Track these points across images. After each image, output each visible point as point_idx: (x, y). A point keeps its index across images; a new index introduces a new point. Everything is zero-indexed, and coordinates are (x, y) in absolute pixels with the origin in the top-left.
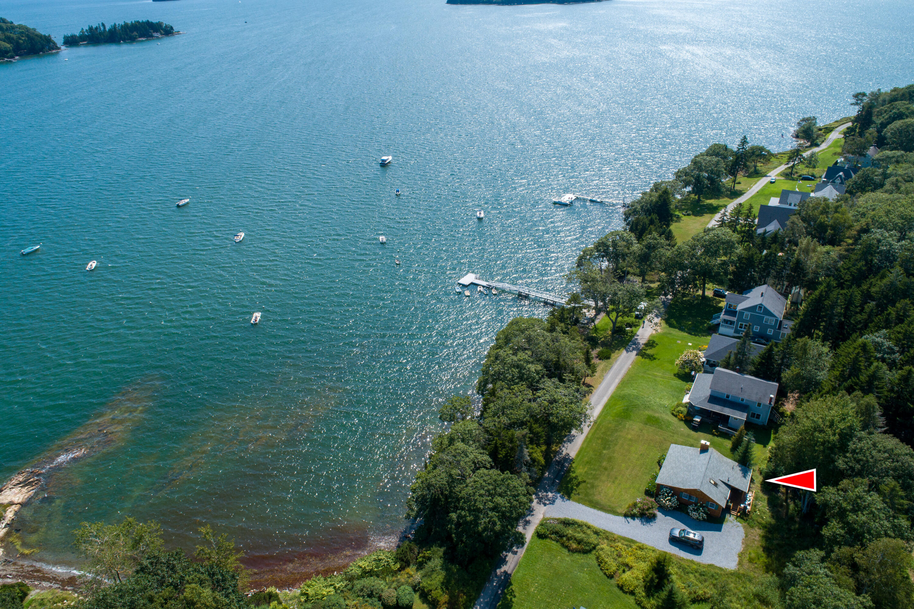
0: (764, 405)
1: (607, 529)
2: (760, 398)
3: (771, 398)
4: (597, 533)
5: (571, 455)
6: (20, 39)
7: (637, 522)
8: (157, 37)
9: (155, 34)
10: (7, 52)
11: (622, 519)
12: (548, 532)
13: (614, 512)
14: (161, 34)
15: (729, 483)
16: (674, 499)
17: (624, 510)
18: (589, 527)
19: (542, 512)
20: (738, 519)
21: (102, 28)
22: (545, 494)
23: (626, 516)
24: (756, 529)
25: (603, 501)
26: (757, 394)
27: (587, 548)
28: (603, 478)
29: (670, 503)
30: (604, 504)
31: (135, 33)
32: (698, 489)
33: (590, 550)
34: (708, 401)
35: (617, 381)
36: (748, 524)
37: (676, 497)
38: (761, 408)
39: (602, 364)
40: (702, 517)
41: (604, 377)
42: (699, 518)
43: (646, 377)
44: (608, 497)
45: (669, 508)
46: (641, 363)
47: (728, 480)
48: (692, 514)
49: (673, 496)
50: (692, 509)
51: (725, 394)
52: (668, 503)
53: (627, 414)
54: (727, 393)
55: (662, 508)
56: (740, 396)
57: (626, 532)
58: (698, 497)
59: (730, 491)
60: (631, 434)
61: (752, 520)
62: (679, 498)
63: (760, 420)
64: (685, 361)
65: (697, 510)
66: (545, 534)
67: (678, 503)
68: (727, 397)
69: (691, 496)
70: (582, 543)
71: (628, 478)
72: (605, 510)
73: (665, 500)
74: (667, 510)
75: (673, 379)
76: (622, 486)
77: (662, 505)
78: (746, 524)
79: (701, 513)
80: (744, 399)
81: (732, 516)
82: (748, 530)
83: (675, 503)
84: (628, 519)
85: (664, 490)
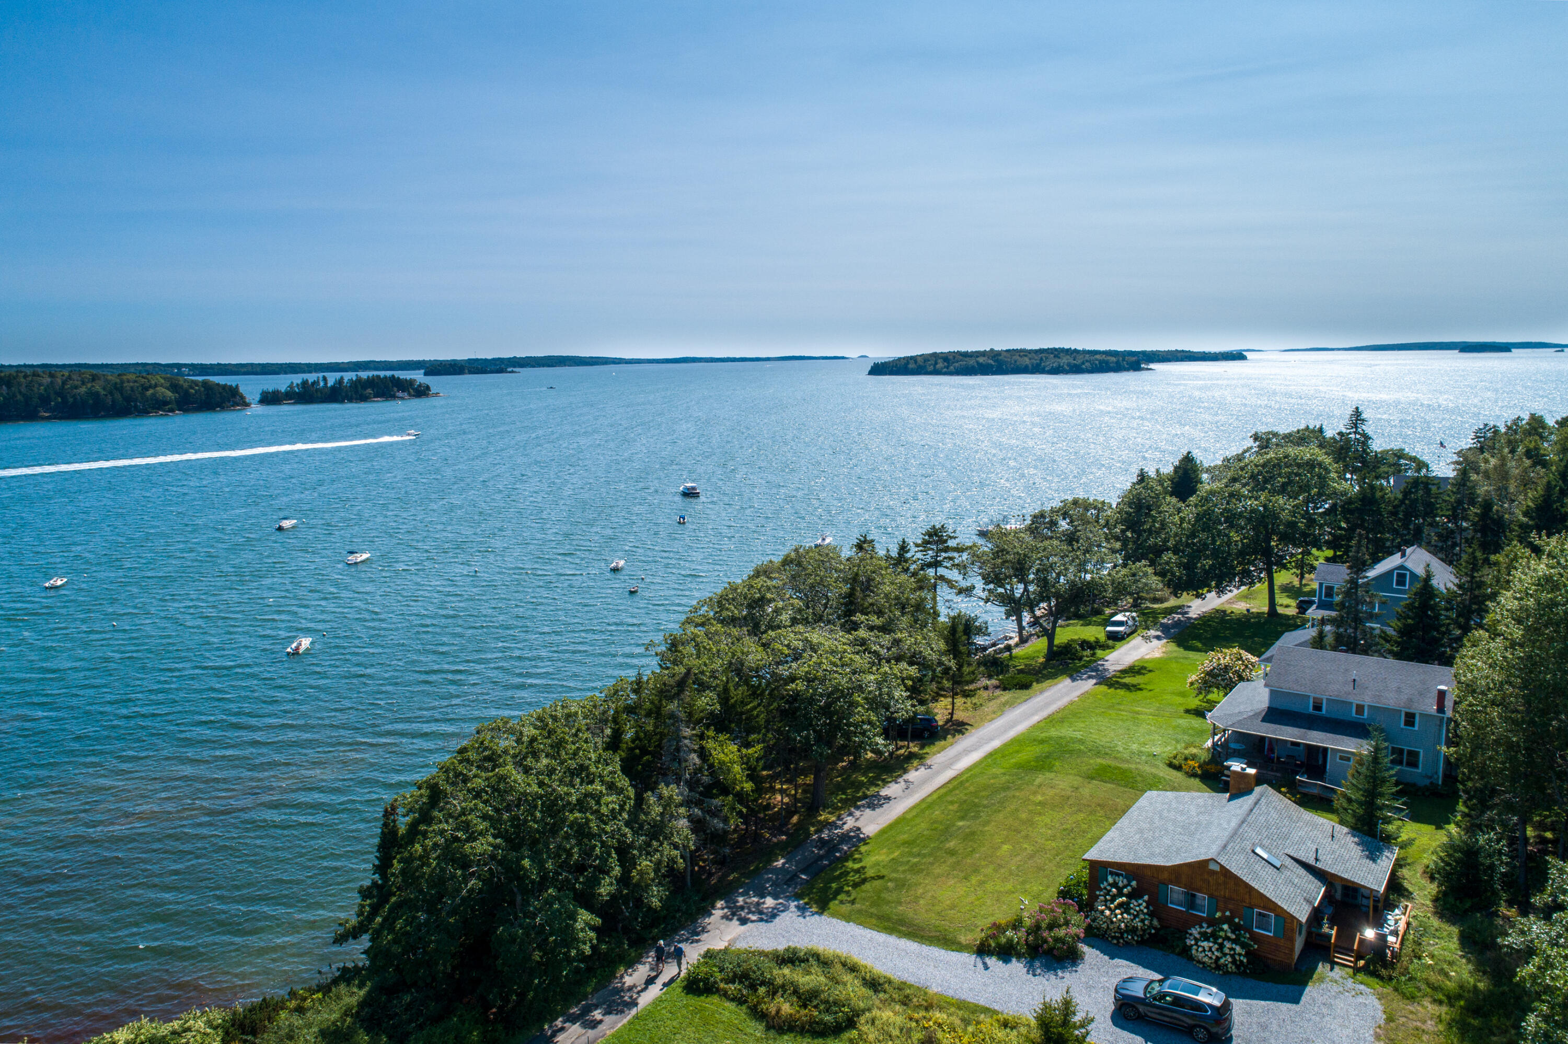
0: (1424, 716)
1: (911, 980)
2: (1410, 700)
3: (1442, 695)
4: (874, 984)
5: (864, 830)
6: (192, 388)
7: (1017, 967)
8: (402, 398)
9: (400, 394)
10: (165, 403)
11: (969, 959)
12: (719, 976)
13: (947, 941)
14: (410, 394)
15: (1319, 865)
16: (1140, 905)
17: (976, 937)
18: (853, 969)
19: (728, 938)
20: (1361, 976)
21: (322, 384)
22: (755, 899)
23: (982, 950)
24: (1426, 1002)
25: (922, 914)
26: (1399, 691)
27: (828, 1018)
28: (937, 870)
29: (1125, 915)
30: (921, 924)
31: (369, 391)
32: (1212, 859)
33: (835, 1027)
34: (1264, 720)
35: (1036, 718)
36: (1396, 990)
37: (1146, 898)
38: (1416, 728)
39: (1007, 696)
40: (1232, 956)
41: (1003, 713)
42: (1222, 961)
43: (1112, 713)
44: (937, 908)
45: (1125, 935)
46: (1105, 695)
47: (1317, 860)
48: (1200, 949)
49: (1135, 895)
50: (1198, 936)
51: (1309, 696)
52: (1119, 916)
53: (1042, 764)
54: (1312, 695)
55: (1103, 936)
56: (1350, 699)
57: (971, 990)
58: (1216, 894)
59: (1323, 889)
60: (1043, 794)
61: (1410, 979)
62: (1157, 909)
63: (1420, 770)
64: (1211, 670)
65: (1214, 936)
66: (706, 980)
67: (1155, 922)
68: (1318, 707)
69: (1194, 896)
70: (815, 1003)
71: (1011, 874)
72: (922, 937)
73: (1110, 909)
74: (1118, 942)
75: (1181, 717)
76: (989, 886)
77: (1104, 926)
78: (1388, 990)
79: (1225, 943)
80: (1363, 707)
81: (1338, 963)
82: (1394, 1005)
83: (1142, 916)
84: (987, 960)
85: (1110, 879)
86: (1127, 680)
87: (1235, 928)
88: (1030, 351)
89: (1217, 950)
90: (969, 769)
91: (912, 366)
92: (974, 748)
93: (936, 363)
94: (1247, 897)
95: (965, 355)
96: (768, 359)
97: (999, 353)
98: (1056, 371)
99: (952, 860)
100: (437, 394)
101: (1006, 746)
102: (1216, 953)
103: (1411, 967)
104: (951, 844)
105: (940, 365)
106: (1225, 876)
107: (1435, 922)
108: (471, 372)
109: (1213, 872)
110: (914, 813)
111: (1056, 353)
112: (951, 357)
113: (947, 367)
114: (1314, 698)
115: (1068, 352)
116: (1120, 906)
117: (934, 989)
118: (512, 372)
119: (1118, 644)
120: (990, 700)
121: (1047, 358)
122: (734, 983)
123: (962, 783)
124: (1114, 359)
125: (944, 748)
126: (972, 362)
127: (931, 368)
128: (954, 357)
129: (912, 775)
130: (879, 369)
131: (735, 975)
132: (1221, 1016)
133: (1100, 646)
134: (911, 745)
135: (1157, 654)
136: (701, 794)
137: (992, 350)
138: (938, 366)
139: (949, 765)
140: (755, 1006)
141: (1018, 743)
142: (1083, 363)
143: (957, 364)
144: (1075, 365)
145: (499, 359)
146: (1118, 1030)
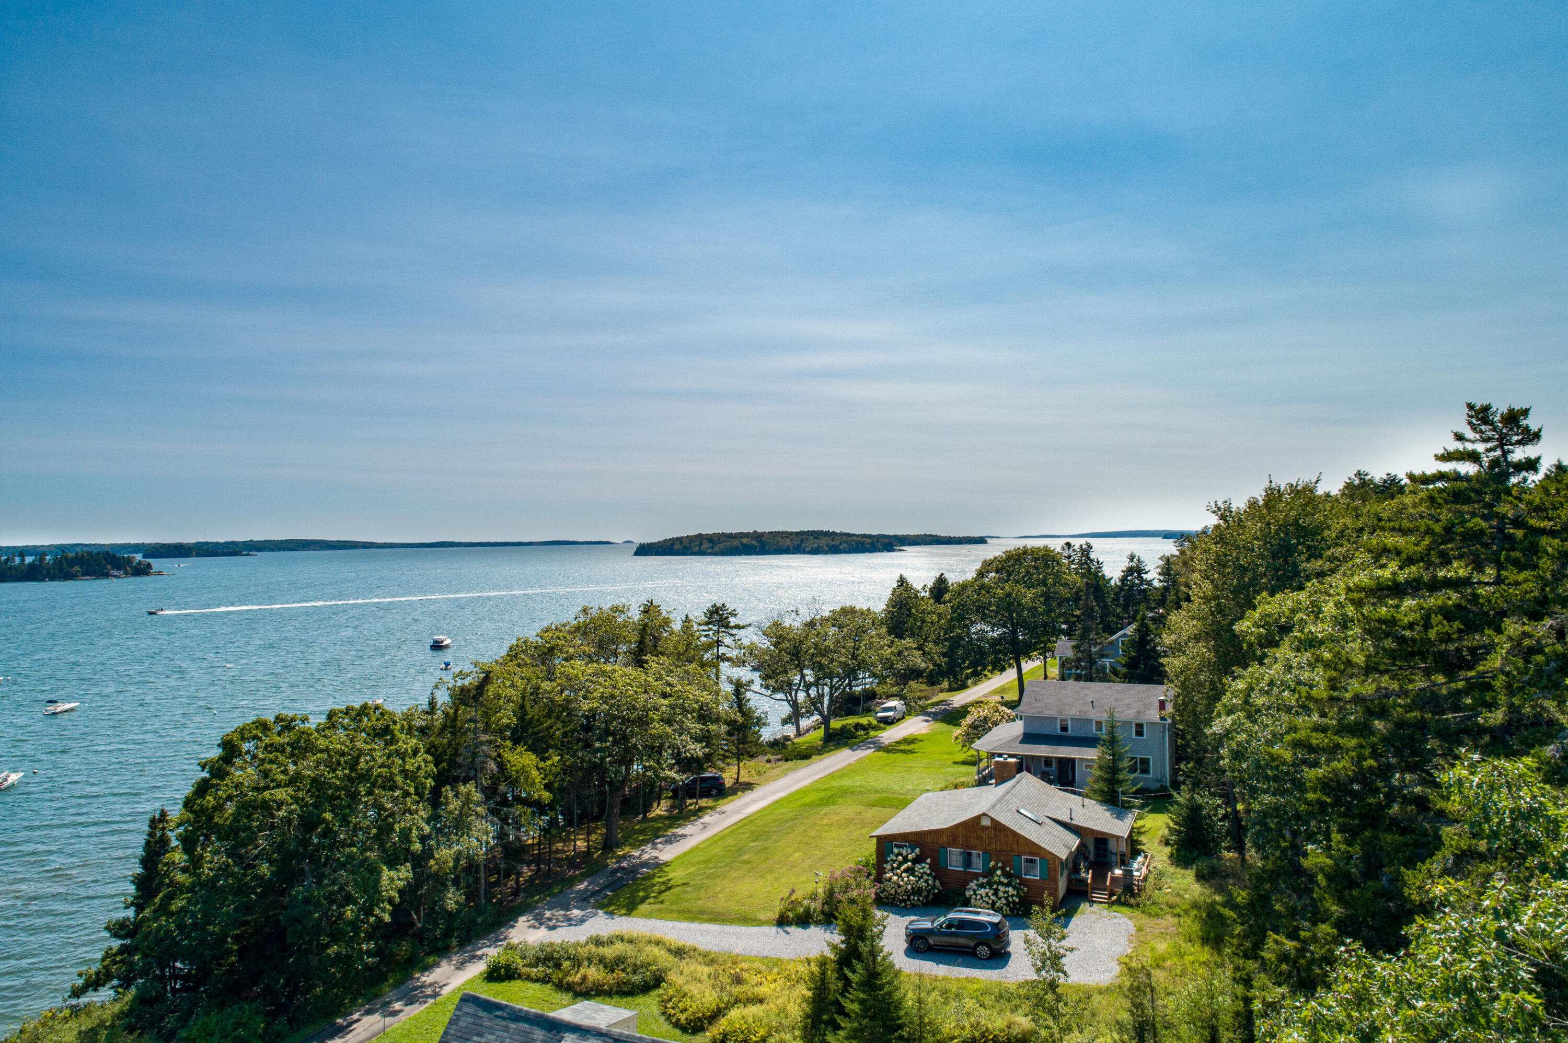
0: (1152, 724)
1: (715, 947)
2: (1138, 713)
3: (1163, 704)
5: (662, 858)
8: (117, 577)
9: (115, 572)
11: (770, 929)
12: (520, 963)
13: (746, 920)
14: (126, 573)
15: (1074, 823)
16: (924, 868)
17: (774, 914)
18: (657, 943)
20: (1115, 908)
21: (18, 561)
22: (562, 912)
23: (782, 922)
24: (1168, 917)
25: (721, 904)
26: (1129, 707)
27: (636, 978)
28: (733, 874)
29: (911, 878)
30: (721, 911)
31: (77, 568)
32: (984, 815)
33: (643, 986)
34: (1021, 742)
35: (818, 777)
36: (1143, 912)
37: (928, 861)
38: (1145, 737)
39: (789, 764)
40: (1006, 898)
41: (786, 775)
42: (998, 904)
43: (888, 769)
44: (736, 898)
45: (912, 897)
46: (880, 758)
47: (1071, 819)
48: (978, 897)
49: (918, 860)
50: (975, 888)
51: (1056, 718)
52: (906, 879)
53: (827, 801)
54: (1059, 717)
55: (892, 903)
56: (1090, 716)
57: (772, 949)
58: (989, 848)
59: (1078, 841)
60: (829, 819)
61: (1153, 904)
62: (938, 870)
63: (1151, 776)
64: (973, 723)
65: (990, 884)
66: (508, 967)
67: (938, 883)
68: (1064, 729)
69: (970, 854)
70: (622, 967)
71: (804, 870)
72: (723, 920)
73: (897, 875)
74: (906, 905)
75: (949, 767)
76: (783, 880)
77: (893, 891)
78: (1137, 913)
79: (1000, 887)
80: (1101, 722)
81: (1095, 902)
82: (1143, 921)
83: (926, 877)
84: (788, 929)
85: (896, 850)
86: (902, 747)
87: (1006, 874)
88: (792, 533)
89: (993, 894)
90: (756, 813)
91: (677, 547)
92: (762, 799)
93: (701, 544)
94: (1015, 846)
95: (730, 536)
96: (530, 544)
97: (762, 535)
98: (816, 551)
99: (746, 867)
100: (159, 573)
101: (791, 795)
102: (992, 897)
103: (1154, 895)
104: (746, 857)
105: (705, 546)
106: (995, 829)
107: (1172, 869)
108: (198, 555)
109: (986, 828)
110: (707, 843)
111: (816, 534)
112: (716, 538)
113: (712, 548)
114: (1061, 720)
115: (827, 534)
116: (906, 871)
117: (738, 950)
118: (248, 555)
119: (888, 727)
120: (773, 768)
121: (807, 540)
122: (537, 966)
123: (751, 821)
124: (869, 540)
125: (732, 801)
126: (736, 543)
127: (697, 549)
128: (719, 539)
129: (706, 819)
130: (644, 550)
131: (538, 959)
132: (1000, 930)
133: (873, 728)
134: (699, 801)
135: (924, 731)
136: (497, 803)
137: (755, 532)
138: (703, 547)
139: (738, 811)
140: (561, 981)
141: (803, 792)
142: (841, 544)
143: (721, 545)
144: (834, 546)
145: (233, 542)
146: (911, 960)
